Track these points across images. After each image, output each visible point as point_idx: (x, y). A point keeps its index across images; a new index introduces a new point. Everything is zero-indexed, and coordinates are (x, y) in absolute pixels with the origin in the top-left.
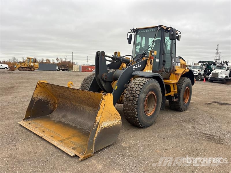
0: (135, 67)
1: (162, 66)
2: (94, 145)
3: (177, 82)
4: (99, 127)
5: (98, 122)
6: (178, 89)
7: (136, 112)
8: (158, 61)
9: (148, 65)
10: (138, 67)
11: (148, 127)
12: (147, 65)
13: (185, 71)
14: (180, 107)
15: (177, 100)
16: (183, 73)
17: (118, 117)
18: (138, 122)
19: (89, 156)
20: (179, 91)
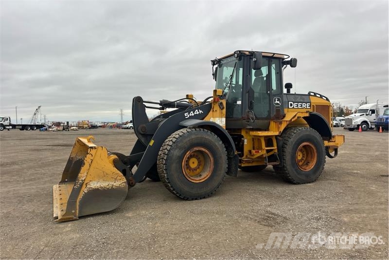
0: (189, 114)
1: (247, 110)
2: (78, 207)
3: (277, 133)
4: (84, 186)
5: (82, 180)
6: (277, 146)
7: (166, 175)
8: (240, 103)
9: (215, 110)
10: (195, 113)
11: (196, 199)
12: (212, 110)
13: (295, 116)
14: (288, 175)
15: (278, 163)
16: (293, 120)
17: (119, 178)
18: (172, 189)
19: (69, 218)
20: (281, 149)
